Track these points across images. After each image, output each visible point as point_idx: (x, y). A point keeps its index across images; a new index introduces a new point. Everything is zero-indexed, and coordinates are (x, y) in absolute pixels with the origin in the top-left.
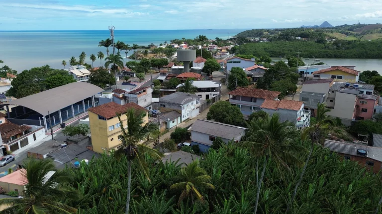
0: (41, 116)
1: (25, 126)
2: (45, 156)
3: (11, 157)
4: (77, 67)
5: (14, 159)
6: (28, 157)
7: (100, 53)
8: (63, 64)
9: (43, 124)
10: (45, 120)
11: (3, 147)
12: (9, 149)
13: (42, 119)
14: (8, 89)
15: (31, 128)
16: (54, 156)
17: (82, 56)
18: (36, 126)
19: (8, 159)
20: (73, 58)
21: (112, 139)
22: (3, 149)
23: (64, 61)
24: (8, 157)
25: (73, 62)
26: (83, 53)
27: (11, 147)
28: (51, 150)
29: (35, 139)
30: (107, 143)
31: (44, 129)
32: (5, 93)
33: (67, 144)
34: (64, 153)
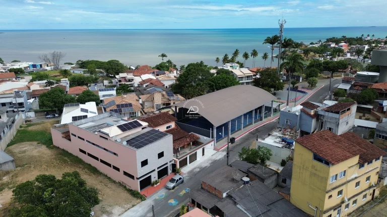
0: (211, 126)
1: (193, 135)
2: (224, 195)
3: (180, 179)
4: (231, 65)
5: (183, 181)
6: (202, 188)
7: (254, 51)
8: (217, 61)
9: (213, 137)
10: (215, 131)
11: (173, 162)
12: (178, 166)
13: (212, 130)
14: (171, 83)
15: (198, 138)
16: (238, 199)
17: (236, 53)
18: (205, 138)
19: (178, 180)
20: (226, 55)
21: (330, 196)
22: (172, 164)
23: (218, 58)
24: (177, 177)
25: (226, 60)
26: (237, 50)
27: (180, 162)
28: (230, 184)
29: (203, 154)
30: (323, 201)
31: (213, 143)
32: (168, 87)
33: (251, 180)
34: (249, 195)
